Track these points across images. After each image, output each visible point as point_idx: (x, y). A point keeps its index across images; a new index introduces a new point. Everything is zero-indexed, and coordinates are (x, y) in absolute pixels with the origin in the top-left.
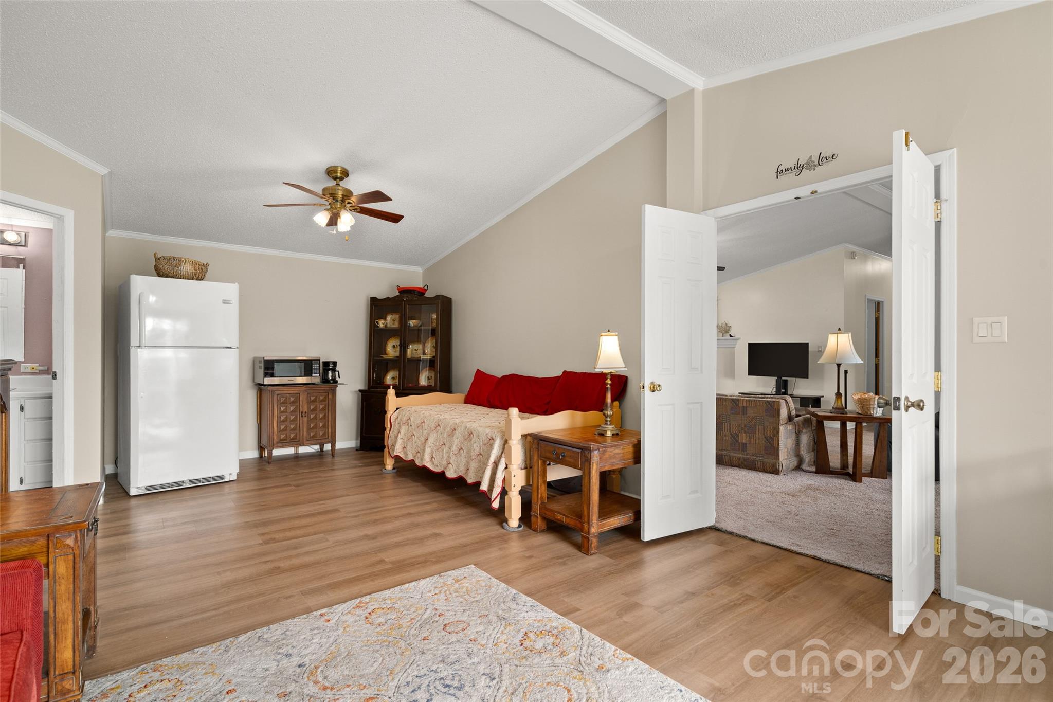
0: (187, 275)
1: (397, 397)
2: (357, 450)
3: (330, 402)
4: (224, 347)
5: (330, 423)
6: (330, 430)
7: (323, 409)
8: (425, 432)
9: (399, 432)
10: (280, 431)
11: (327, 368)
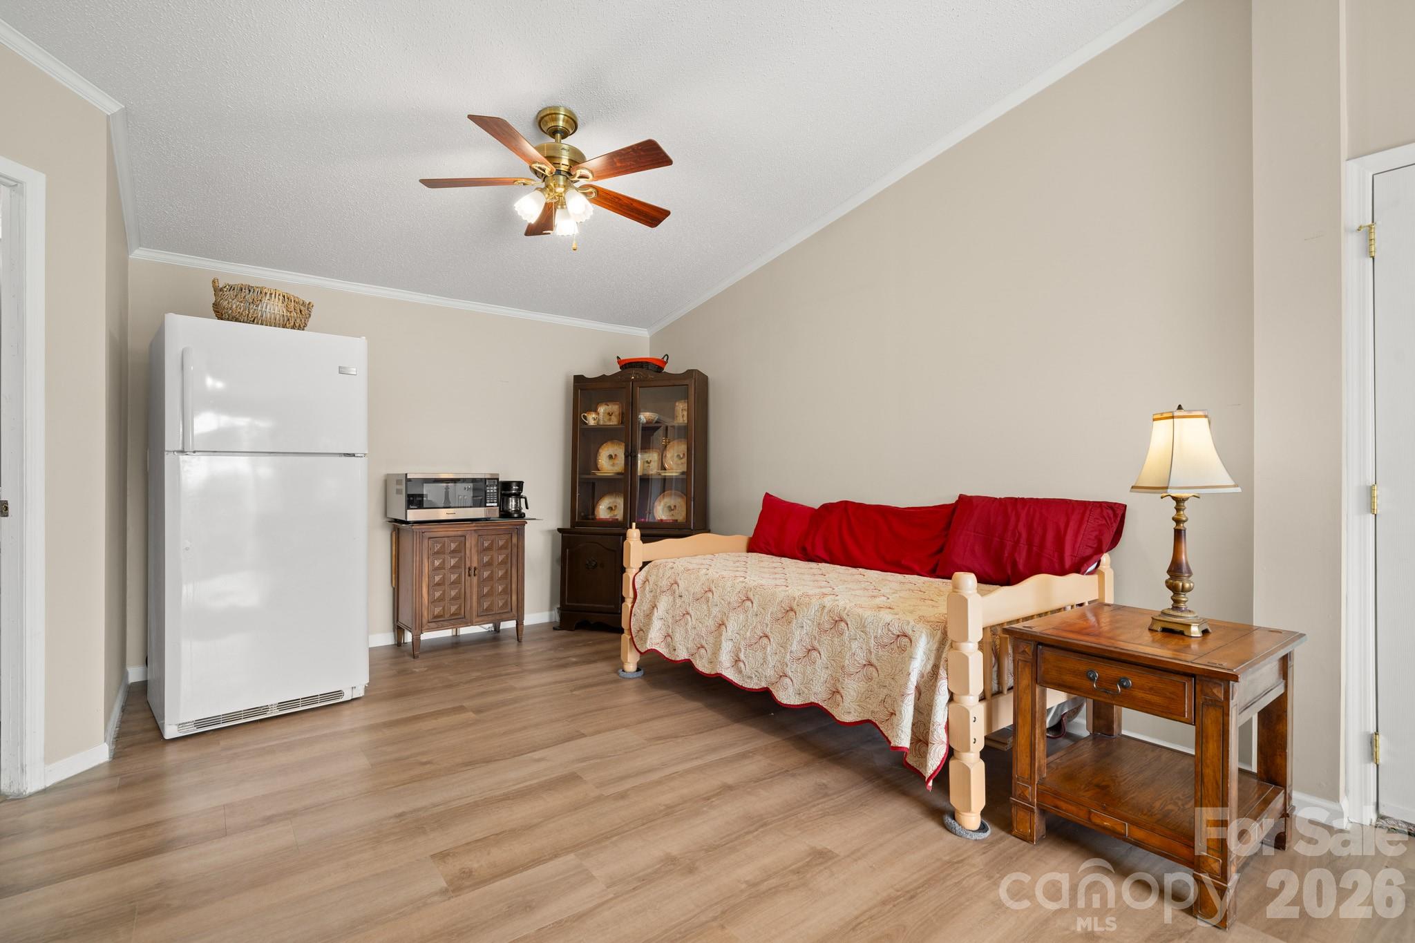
0: (273, 321)
1: (644, 542)
2: (555, 629)
3: (515, 550)
4: (340, 455)
5: (514, 586)
6: (514, 598)
7: (503, 562)
8: (715, 611)
9: (654, 607)
10: (433, 602)
11: (508, 492)
